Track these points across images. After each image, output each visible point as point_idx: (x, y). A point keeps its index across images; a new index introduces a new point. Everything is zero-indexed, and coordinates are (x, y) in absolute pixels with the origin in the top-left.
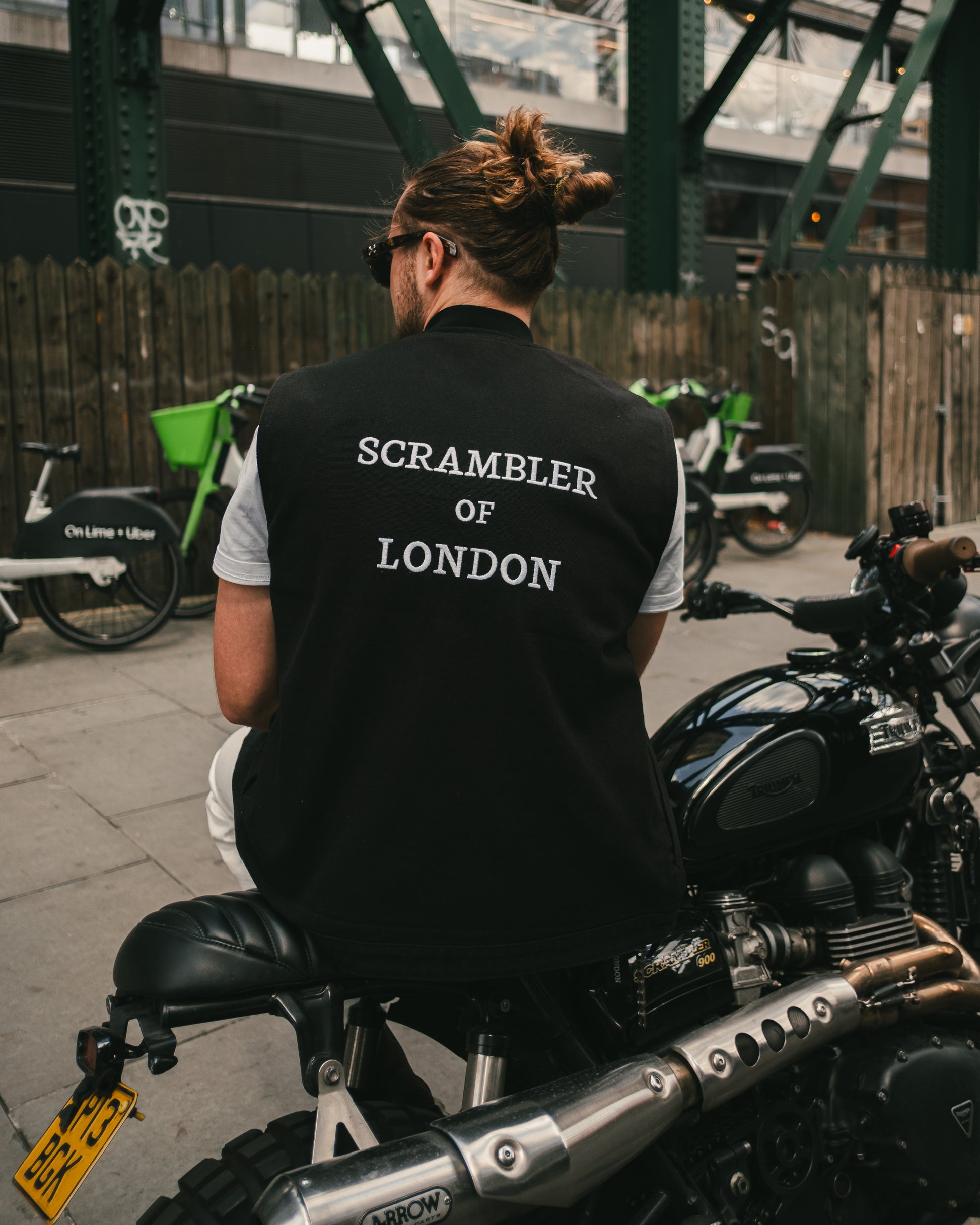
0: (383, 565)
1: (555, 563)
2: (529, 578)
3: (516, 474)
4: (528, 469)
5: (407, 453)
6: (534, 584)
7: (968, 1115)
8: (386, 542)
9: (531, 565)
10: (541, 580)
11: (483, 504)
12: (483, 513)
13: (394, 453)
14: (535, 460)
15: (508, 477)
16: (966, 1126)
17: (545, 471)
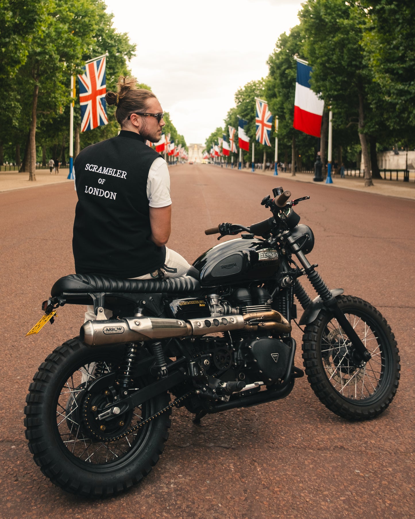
0: (86, 192)
1: (115, 194)
2: (110, 197)
3: (110, 173)
4: (113, 172)
5: (93, 168)
6: (111, 198)
7: (277, 357)
8: (87, 187)
9: (110, 194)
10: (112, 197)
11: (103, 180)
12: (103, 182)
13: (91, 168)
14: (115, 170)
15: (109, 174)
16: (276, 359)
17: (116, 173)
